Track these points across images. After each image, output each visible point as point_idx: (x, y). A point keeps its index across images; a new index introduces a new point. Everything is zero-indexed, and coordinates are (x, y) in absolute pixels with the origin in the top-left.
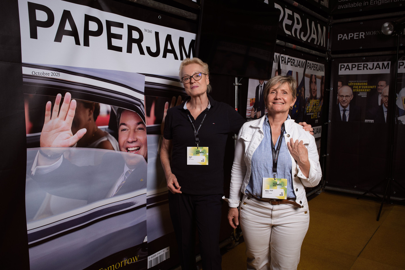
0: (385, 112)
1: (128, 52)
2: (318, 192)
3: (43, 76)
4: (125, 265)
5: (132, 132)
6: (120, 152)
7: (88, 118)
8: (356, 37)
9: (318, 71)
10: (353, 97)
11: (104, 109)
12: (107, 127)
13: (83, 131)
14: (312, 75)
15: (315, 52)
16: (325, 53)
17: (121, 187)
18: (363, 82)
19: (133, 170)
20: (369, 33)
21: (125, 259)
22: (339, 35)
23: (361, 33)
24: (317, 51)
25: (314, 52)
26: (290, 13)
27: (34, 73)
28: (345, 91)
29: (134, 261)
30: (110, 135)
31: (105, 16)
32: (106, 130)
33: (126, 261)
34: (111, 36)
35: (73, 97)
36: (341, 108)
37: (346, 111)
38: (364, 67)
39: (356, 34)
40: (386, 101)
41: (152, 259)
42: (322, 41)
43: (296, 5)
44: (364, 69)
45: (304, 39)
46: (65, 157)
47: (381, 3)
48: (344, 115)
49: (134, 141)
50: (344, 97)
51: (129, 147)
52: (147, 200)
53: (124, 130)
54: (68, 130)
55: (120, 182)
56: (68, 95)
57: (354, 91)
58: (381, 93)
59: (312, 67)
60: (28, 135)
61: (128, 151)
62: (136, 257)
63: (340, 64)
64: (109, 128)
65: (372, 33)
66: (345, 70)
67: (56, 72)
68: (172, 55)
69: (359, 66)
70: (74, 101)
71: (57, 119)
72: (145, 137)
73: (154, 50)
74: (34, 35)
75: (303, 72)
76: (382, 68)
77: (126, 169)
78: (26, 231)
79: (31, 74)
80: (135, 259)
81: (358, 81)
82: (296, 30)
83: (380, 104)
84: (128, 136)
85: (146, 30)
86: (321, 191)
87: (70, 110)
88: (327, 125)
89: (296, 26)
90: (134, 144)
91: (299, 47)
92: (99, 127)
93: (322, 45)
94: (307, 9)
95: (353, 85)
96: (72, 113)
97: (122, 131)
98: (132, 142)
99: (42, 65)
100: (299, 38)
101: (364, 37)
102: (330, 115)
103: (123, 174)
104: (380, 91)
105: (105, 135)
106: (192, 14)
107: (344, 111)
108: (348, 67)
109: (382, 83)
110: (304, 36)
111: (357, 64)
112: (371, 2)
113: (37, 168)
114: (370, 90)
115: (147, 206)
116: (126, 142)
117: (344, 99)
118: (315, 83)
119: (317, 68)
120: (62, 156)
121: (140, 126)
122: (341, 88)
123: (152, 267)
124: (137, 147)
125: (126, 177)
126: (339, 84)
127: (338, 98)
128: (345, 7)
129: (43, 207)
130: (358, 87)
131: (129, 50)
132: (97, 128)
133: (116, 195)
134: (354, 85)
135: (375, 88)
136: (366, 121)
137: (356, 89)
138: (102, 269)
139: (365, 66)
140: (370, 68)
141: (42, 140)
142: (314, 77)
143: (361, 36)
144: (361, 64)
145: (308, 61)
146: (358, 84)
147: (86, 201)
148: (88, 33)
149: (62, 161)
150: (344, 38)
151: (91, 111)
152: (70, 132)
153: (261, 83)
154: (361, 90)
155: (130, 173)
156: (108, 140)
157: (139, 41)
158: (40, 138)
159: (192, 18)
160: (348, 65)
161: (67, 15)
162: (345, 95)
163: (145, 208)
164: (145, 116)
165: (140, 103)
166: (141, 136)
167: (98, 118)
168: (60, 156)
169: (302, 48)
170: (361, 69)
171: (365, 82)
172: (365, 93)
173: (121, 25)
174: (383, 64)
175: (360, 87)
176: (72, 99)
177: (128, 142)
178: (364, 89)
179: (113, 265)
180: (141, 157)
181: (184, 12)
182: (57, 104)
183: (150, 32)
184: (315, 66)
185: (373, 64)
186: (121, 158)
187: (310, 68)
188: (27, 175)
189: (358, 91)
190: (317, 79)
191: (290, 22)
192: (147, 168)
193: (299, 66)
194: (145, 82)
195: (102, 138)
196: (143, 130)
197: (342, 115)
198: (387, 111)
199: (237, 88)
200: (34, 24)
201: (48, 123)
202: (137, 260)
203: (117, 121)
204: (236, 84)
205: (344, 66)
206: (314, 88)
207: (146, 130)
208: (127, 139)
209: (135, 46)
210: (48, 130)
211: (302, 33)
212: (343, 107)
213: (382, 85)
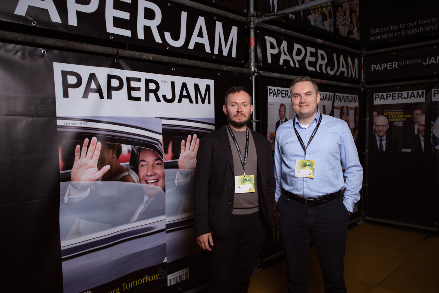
0: (422, 141)
1: (146, 100)
2: (358, 222)
3: (73, 125)
4: (147, 281)
5: (151, 167)
6: (140, 184)
7: (111, 156)
8: (389, 67)
9: (350, 102)
10: (389, 126)
11: (126, 149)
12: (128, 163)
13: (107, 168)
14: (343, 107)
15: (346, 84)
16: (359, 84)
17: (141, 214)
18: (399, 112)
19: (152, 200)
20: (402, 63)
21: (146, 276)
22: (372, 66)
23: (394, 63)
24: (348, 83)
25: (344, 84)
26: (313, 50)
27: (66, 124)
28: (381, 121)
29: (155, 278)
30: (131, 170)
31: (124, 74)
32: (127, 166)
33: (147, 278)
34: (130, 89)
35: (98, 141)
36: (378, 138)
37: (383, 141)
38: (398, 96)
39: (389, 65)
40: (423, 130)
41: (172, 277)
42: (354, 73)
43: (320, 42)
44: (398, 98)
45: (332, 73)
46: (92, 189)
47: (412, 32)
48: (381, 144)
49: (153, 175)
50: (380, 127)
51: (148, 179)
52: (167, 225)
53: (143, 165)
54: (94, 167)
55: (140, 209)
56: (94, 139)
57: (390, 120)
58: (417, 122)
59: (342, 99)
60: (61, 172)
61: (147, 183)
62: (156, 275)
63: (375, 94)
64: (130, 164)
65: (405, 63)
66: (380, 100)
67: (84, 122)
68: (187, 100)
69: (394, 95)
70: (99, 144)
71: (85, 159)
72: (163, 171)
73: (169, 97)
74: (66, 95)
75: (331, 105)
76: (417, 97)
77: (146, 198)
78: (60, 247)
79: (63, 125)
80: (156, 277)
81: (393, 111)
82: (321, 66)
83: (416, 133)
84: (148, 171)
85: (162, 81)
86: (361, 222)
87: (96, 151)
88: (365, 154)
89: (320, 61)
90: (152, 178)
91: (325, 81)
92: (121, 164)
93: (354, 76)
94: (334, 44)
95: (388, 114)
96: (98, 153)
97: (142, 166)
98: (151, 176)
99: (73, 117)
100: (325, 72)
101: (397, 67)
102: (367, 145)
103: (143, 203)
104: (416, 120)
105: (127, 170)
106: (205, 63)
107: (381, 140)
108: (382, 97)
109: (418, 112)
110: (332, 70)
111: (391, 93)
112: (402, 32)
113: (69, 198)
114: (406, 119)
115: (166, 230)
116: (145, 176)
117: (380, 128)
118: (348, 114)
119: (349, 100)
120: (89, 188)
121: (158, 162)
122: (376, 117)
123: (172, 285)
124: (156, 179)
125: (146, 206)
126: (375, 113)
127: (374, 127)
128: (377, 38)
129: (74, 229)
130: (394, 117)
131: (147, 99)
132: (120, 165)
133: (138, 220)
134: (390, 114)
135: (411, 117)
136: (403, 150)
137: (392, 118)
138: (126, 283)
139: (400, 95)
140: (404, 98)
141: (73, 175)
142: (345, 108)
143: (394, 65)
144: (396, 94)
145: (336, 94)
146: (394, 113)
147: (111, 225)
148: (110, 88)
149: (89, 192)
150: (377, 68)
151: (114, 151)
152: (96, 168)
153: (282, 118)
154: (397, 119)
155: (150, 202)
156: (129, 174)
157: (155, 92)
158: (70, 174)
159: (205, 67)
160: (382, 95)
161: (92, 77)
162: (381, 125)
163: (165, 232)
164: (163, 153)
165: (158, 143)
166: (159, 171)
167: (121, 156)
168: (88, 188)
169: (329, 81)
170: (396, 99)
171: (401, 112)
172: (400, 122)
173: (139, 80)
174: (418, 93)
175: (395, 116)
176: (97, 142)
177: (148, 176)
178: (399, 118)
179: (136, 281)
180: (159, 188)
181: (197, 63)
182: (85, 147)
183: (166, 82)
184: (346, 98)
185: (408, 93)
186: (141, 189)
187: (340, 101)
188: (61, 203)
189: (393, 120)
190: (349, 110)
191: (313, 59)
192: (165, 198)
193: (326, 100)
194: (163, 124)
195: (123, 173)
196: (160, 165)
197: (378, 145)
198: (425, 141)
199: (255, 125)
200: (66, 87)
201: (78, 162)
202: (157, 278)
203: (137, 158)
204: (254, 121)
205: (379, 96)
206: (346, 119)
207: (163, 165)
208: (146, 173)
209: (152, 95)
210: (78, 168)
211: (329, 68)
212: (379, 136)
213: (417, 113)
